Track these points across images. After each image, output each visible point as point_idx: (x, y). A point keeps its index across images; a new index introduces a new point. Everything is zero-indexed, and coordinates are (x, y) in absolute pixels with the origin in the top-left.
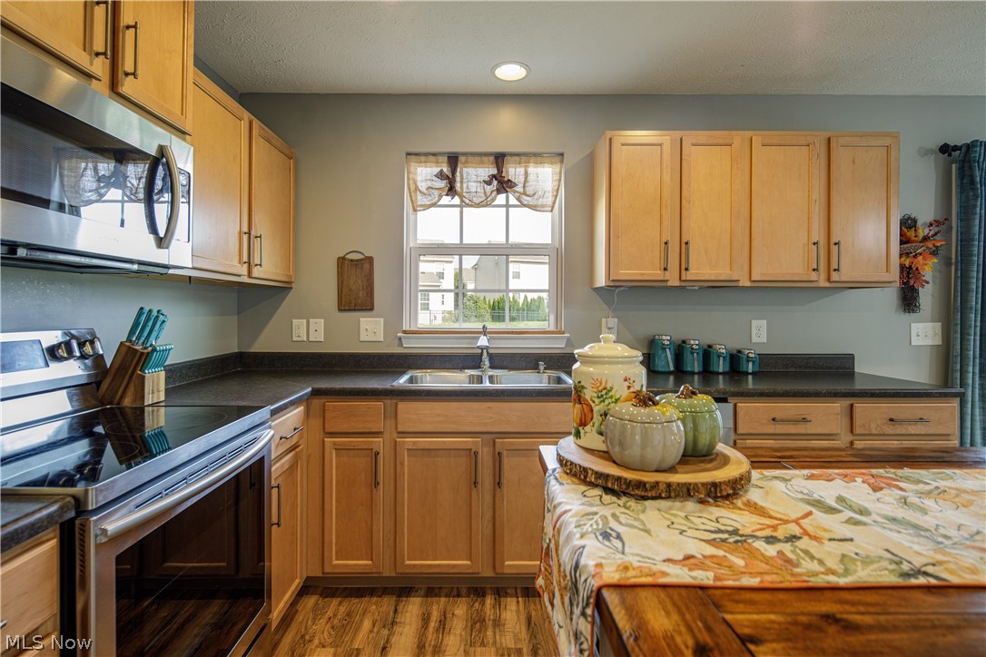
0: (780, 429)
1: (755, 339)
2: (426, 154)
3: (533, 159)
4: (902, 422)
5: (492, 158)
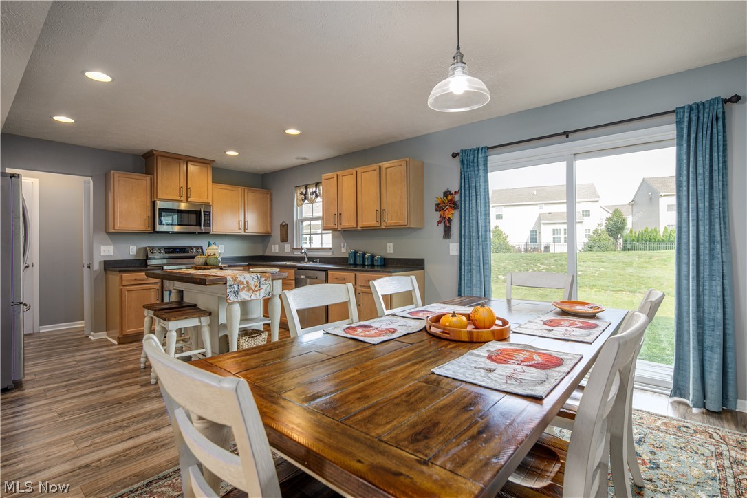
1: (388, 252)
2: (300, 186)
3: (321, 184)
5: (314, 185)
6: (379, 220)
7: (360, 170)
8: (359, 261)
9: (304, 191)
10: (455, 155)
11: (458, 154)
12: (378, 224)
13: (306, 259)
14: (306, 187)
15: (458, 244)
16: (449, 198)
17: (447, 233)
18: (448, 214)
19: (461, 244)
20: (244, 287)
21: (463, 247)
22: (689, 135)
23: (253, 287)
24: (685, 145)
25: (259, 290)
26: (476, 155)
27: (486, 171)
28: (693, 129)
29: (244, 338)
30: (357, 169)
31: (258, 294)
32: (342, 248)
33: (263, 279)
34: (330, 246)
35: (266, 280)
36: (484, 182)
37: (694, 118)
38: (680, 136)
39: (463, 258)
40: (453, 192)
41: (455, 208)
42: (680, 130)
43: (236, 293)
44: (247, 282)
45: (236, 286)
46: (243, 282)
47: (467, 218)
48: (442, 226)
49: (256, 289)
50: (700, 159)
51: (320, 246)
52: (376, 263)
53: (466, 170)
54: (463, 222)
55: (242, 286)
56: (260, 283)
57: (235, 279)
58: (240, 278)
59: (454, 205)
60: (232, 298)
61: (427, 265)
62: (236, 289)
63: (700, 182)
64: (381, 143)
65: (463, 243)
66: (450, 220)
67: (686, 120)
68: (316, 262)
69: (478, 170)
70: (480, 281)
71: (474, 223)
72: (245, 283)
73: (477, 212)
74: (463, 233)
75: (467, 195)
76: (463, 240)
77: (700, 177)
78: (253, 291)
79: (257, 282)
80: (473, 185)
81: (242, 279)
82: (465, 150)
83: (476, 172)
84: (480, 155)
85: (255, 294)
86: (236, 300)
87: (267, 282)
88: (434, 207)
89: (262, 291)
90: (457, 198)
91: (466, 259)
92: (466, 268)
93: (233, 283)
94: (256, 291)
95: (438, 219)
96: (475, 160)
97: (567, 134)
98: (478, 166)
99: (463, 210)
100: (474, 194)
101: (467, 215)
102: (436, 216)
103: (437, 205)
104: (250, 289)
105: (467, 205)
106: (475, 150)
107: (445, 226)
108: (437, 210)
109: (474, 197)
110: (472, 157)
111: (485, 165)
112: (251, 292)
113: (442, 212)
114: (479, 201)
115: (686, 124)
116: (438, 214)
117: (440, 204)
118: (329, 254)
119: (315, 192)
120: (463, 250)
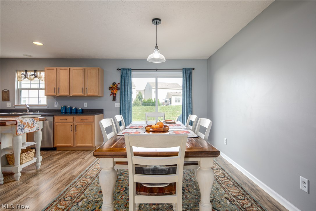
0: (62, 121)
1: (85, 106)
2: (21, 70)
3: (42, 71)
4: (84, 120)
5: (34, 71)
6: (83, 92)
7: (72, 68)
8: (68, 111)
9: (25, 73)
10: (118, 69)
11: (120, 69)
12: (83, 94)
13: (28, 111)
14: (26, 71)
15: (120, 103)
16: (116, 85)
17: (114, 99)
18: (115, 91)
19: (121, 103)
20: (26, 126)
21: (122, 104)
22: (185, 76)
23: (31, 126)
24: (184, 78)
25: (34, 127)
26: (128, 71)
27: (131, 77)
28: (186, 74)
29: (24, 154)
30: (70, 68)
31: (33, 129)
32: (55, 105)
33: (35, 121)
34: (46, 103)
35: (37, 121)
36: (130, 81)
37: (186, 72)
38: (183, 76)
39: (122, 109)
40: (117, 83)
41: (118, 90)
42: (183, 74)
43: (22, 129)
44: (28, 123)
45: (22, 126)
46: (26, 123)
47: (124, 94)
48: (112, 96)
49: (32, 126)
50: (187, 82)
51: (37, 104)
52: (79, 111)
53: (123, 76)
54: (122, 95)
55: (25, 125)
56: (34, 123)
57: (21, 122)
58: (24, 121)
59: (118, 89)
60: (20, 132)
61: (104, 112)
62: (22, 127)
63: (187, 88)
64: (82, 58)
65: (122, 103)
66: (115, 94)
67: (185, 72)
68: (37, 112)
69: (128, 77)
70: (129, 117)
71: (126, 95)
72: (27, 124)
73: (127, 91)
74: (122, 99)
75: (124, 85)
76: (122, 102)
77: (187, 87)
78: (31, 127)
79: (32, 123)
80: (126, 82)
81: (25, 121)
82: (123, 69)
83: (127, 77)
84: (129, 71)
85: (32, 129)
86: (22, 133)
87: (37, 122)
88: (108, 89)
89: (35, 127)
90: (119, 86)
91: (123, 109)
92: (123, 112)
93: (21, 124)
94: (32, 127)
95: (111, 94)
96: (127, 73)
97: (156, 70)
98: (128, 75)
99: (122, 91)
100: (126, 85)
101: (124, 93)
102: (110, 92)
103: (110, 88)
104: (29, 126)
105: (124, 89)
106: (127, 69)
107: (113, 96)
108: (110, 90)
109: (126, 86)
110: (126, 71)
111: (131, 75)
112: (30, 128)
113: (112, 91)
114: (128, 88)
115: (185, 73)
116: (110, 91)
117: (112, 87)
118: (46, 108)
119: (34, 75)
120: (122, 106)
